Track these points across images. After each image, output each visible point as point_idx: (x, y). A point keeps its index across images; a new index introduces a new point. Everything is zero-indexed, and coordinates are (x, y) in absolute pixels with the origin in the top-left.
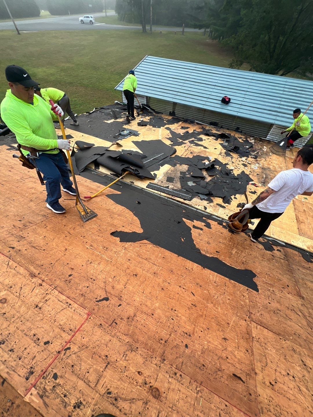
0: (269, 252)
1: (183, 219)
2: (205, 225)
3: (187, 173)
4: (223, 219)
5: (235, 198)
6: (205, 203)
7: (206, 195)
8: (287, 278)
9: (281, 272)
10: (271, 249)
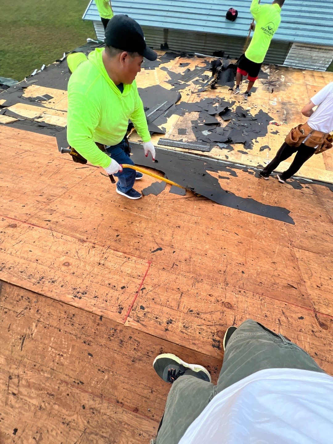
0: (299, 190)
1: (207, 171)
2: (230, 175)
3: (199, 122)
4: (247, 166)
5: (257, 142)
6: (225, 152)
7: (226, 142)
8: (319, 210)
9: (312, 206)
10: (300, 187)
